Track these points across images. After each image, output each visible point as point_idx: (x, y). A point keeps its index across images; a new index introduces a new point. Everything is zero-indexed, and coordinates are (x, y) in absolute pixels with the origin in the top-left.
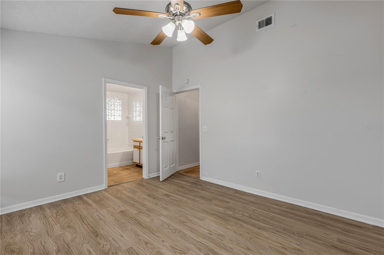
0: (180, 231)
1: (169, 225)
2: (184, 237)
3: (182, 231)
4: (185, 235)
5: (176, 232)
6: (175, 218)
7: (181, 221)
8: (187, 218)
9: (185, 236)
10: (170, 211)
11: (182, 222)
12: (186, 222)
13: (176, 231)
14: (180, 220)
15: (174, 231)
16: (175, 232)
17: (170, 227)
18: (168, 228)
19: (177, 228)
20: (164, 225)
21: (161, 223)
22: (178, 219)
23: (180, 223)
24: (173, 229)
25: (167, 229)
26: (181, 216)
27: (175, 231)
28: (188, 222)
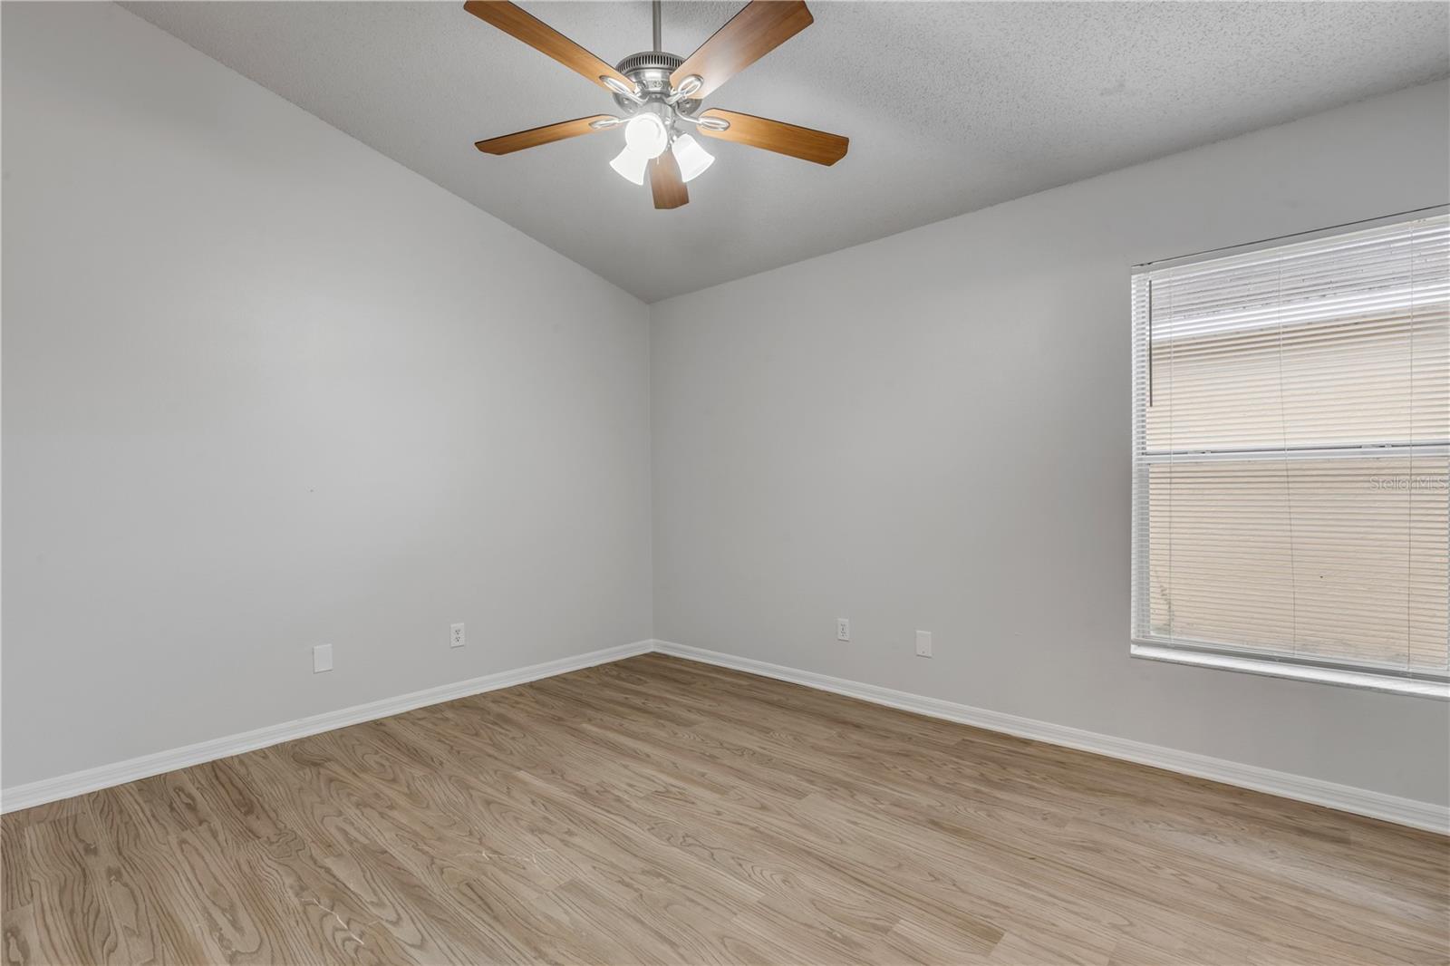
0: (668, 839)
1: (712, 860)
2: (656, 824)
3: (662, 840)
4: (653, 828)
5: (683, 837)
6: (690, 894)
7: (665, 878)
8: (636, 894)
9: (654, 826)
10: (726, 940)
11: (659, 875)
12: (644, 872)
13: (681, 840)
14: (670, 881)
15: (690, 840)
16: (687, 839)
17: (706, 853)
18: (712, 848)
19: (678, 850)
20: (732, 861)
21: (748, 867)
22: (678, 888)
23: (669, 870)
24: (696, 845)
25: (714, 846)
26: (666, 908)
27: (685, 841)
28: (634, 873)
